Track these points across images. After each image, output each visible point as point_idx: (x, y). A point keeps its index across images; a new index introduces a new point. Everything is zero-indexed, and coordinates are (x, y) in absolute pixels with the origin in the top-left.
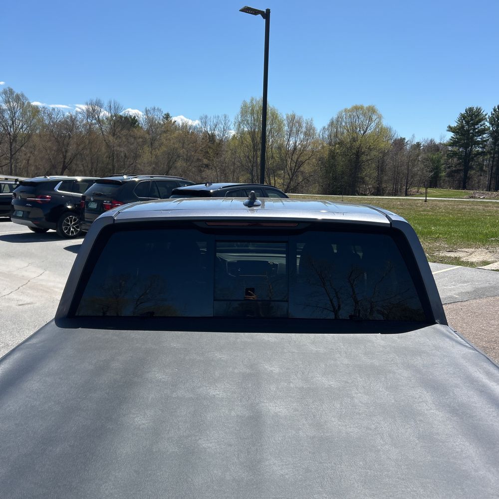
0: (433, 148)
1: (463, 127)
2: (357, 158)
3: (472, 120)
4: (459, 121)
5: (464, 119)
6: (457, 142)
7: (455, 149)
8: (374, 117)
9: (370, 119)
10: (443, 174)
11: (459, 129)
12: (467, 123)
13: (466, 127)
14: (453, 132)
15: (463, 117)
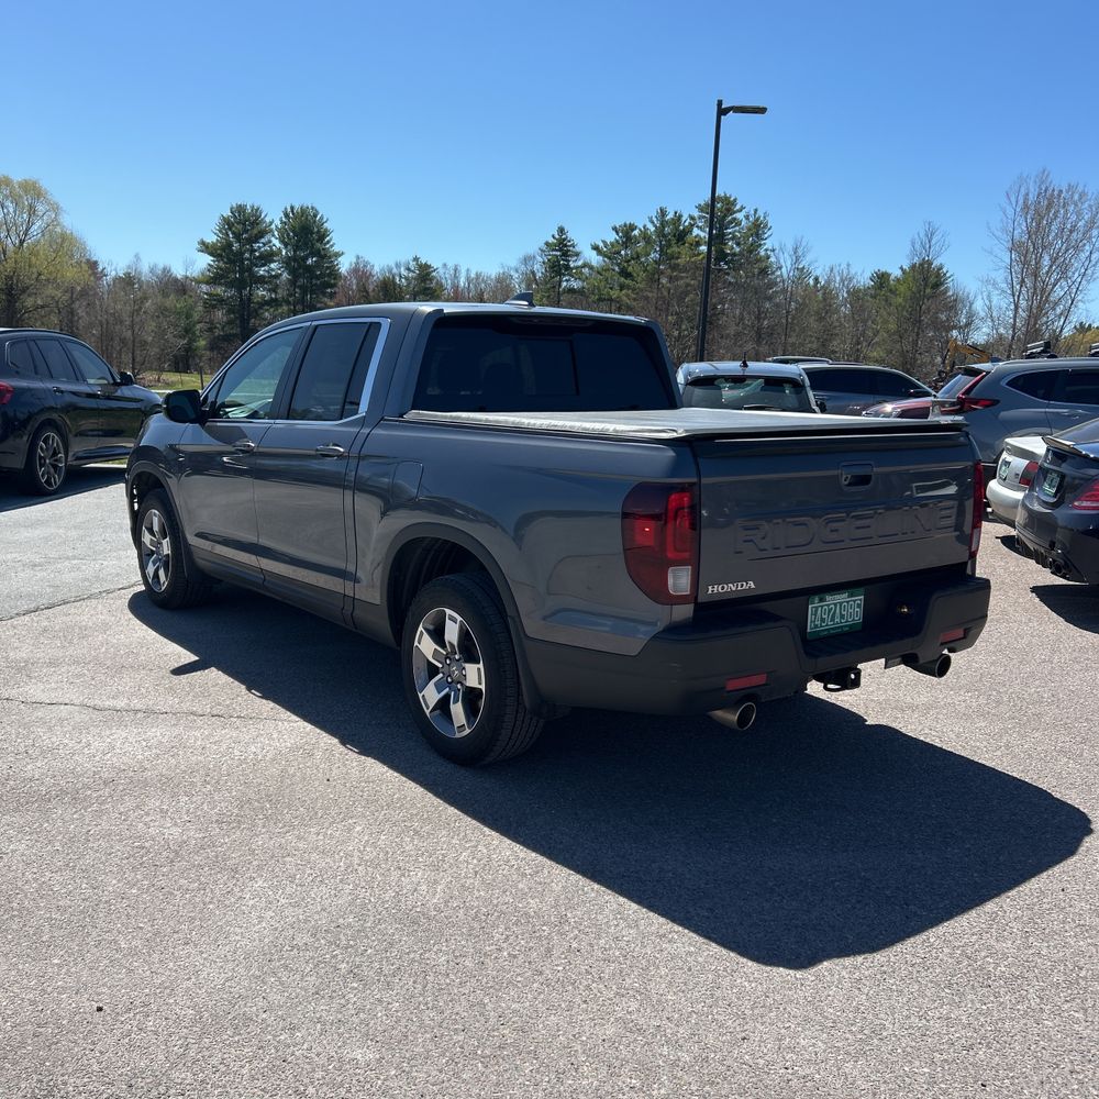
0: (174, 287)
1: (230, 245)
2: (9, 301)
3: (246, 231)
4: (220, 231)
5: (230, 229)
6: (222, 277)
7: (219, 290)
8: (40, 208)
9: (32, 211)
10: (202, 343)
11: (223, 249)
12: (238, 236)
13: (236, 246)
14: (211, 254)
15: (227, 224)
